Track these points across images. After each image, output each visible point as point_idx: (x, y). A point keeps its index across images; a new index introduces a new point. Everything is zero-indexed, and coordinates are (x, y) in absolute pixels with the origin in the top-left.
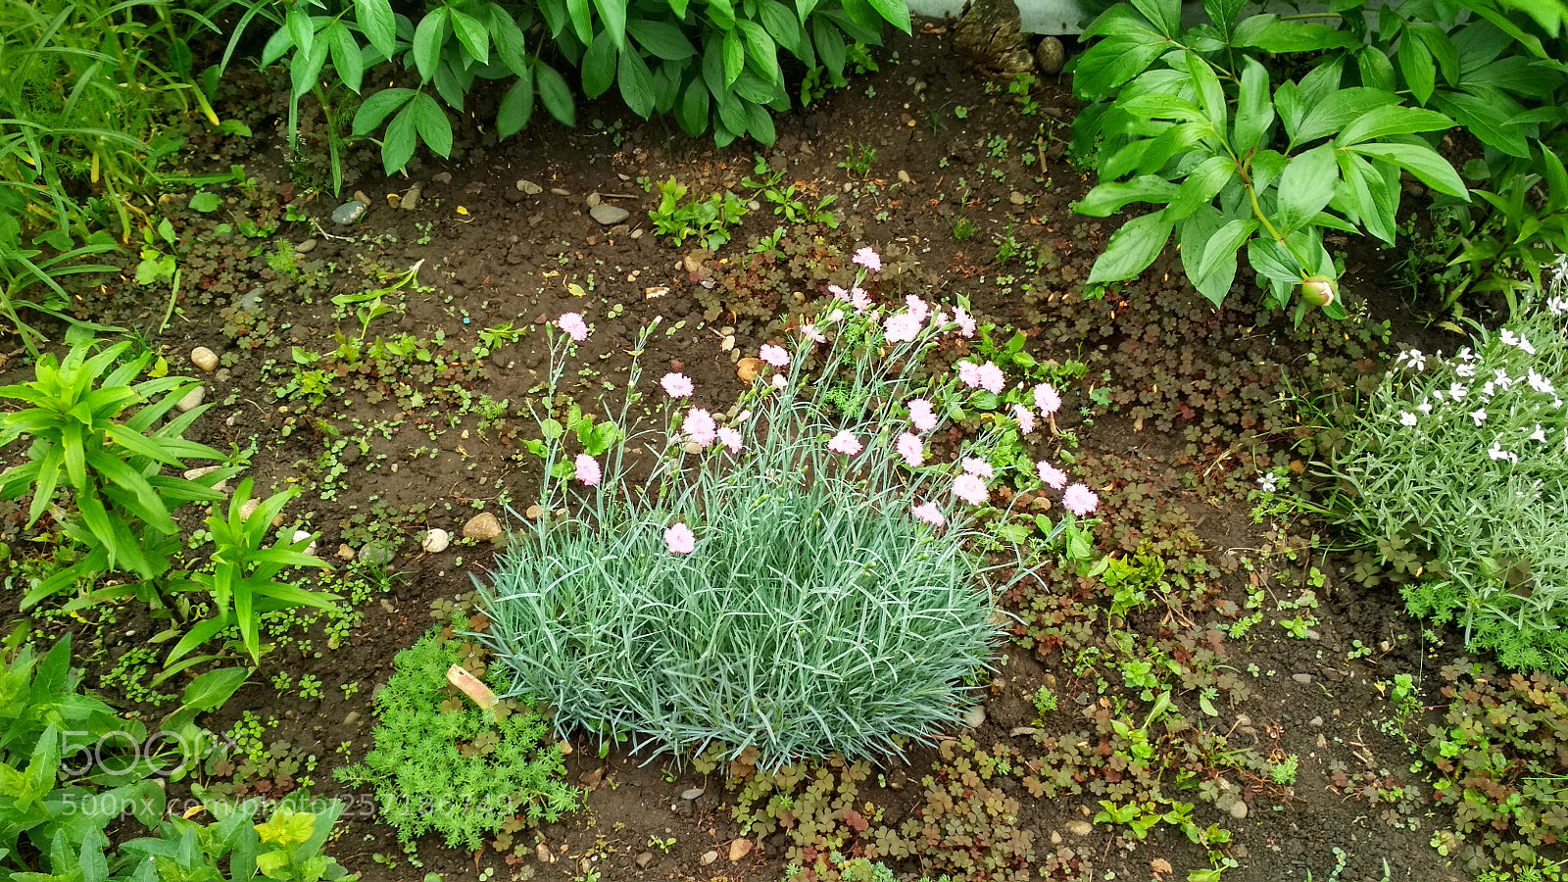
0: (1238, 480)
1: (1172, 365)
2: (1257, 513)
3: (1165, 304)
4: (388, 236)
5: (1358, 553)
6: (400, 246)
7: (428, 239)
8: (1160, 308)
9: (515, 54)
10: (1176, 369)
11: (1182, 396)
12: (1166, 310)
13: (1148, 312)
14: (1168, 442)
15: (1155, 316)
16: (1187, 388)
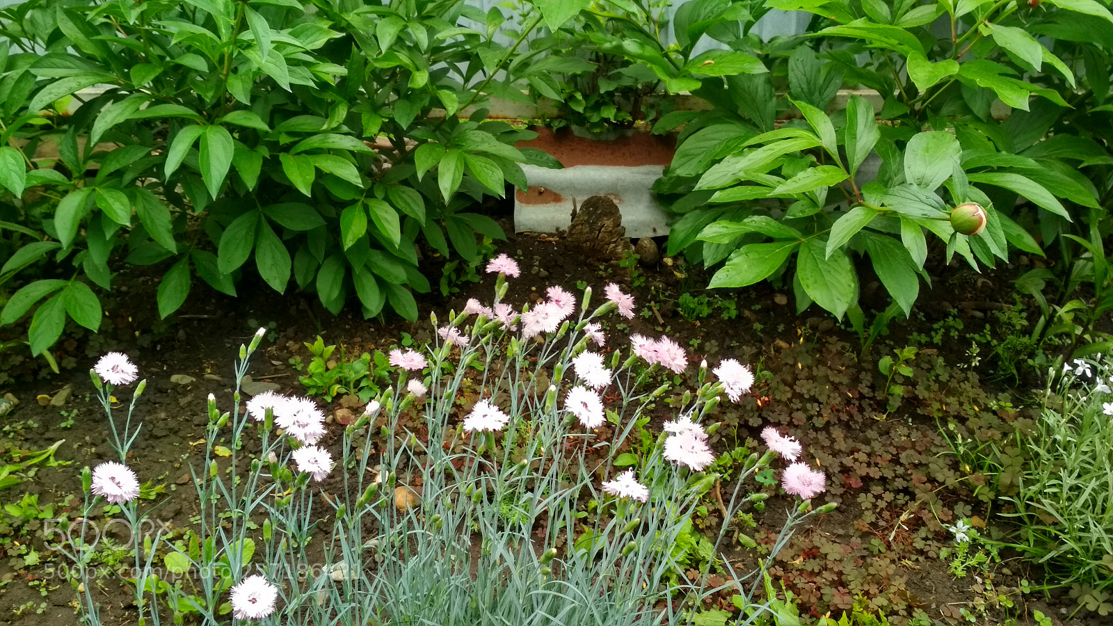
0: (926, 539)
1: (827, 443)
2: (958, 568)
3: (804, 391)
4: (30, 422)
5: (1076, 587)
6: (41, 430)
7: (71, 422)
8: (801, 396)
9: (162, 229)
10: (831, 447)
11: (845, 470)
12: (807, 396)
13: (790, 400)
14: (841, 517)
15: (797, 404)
16: (848, 461)
